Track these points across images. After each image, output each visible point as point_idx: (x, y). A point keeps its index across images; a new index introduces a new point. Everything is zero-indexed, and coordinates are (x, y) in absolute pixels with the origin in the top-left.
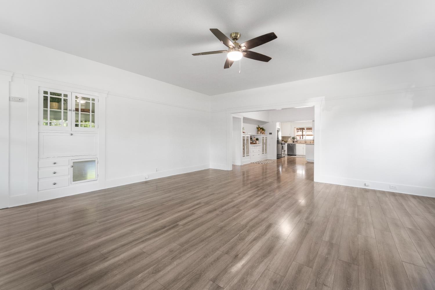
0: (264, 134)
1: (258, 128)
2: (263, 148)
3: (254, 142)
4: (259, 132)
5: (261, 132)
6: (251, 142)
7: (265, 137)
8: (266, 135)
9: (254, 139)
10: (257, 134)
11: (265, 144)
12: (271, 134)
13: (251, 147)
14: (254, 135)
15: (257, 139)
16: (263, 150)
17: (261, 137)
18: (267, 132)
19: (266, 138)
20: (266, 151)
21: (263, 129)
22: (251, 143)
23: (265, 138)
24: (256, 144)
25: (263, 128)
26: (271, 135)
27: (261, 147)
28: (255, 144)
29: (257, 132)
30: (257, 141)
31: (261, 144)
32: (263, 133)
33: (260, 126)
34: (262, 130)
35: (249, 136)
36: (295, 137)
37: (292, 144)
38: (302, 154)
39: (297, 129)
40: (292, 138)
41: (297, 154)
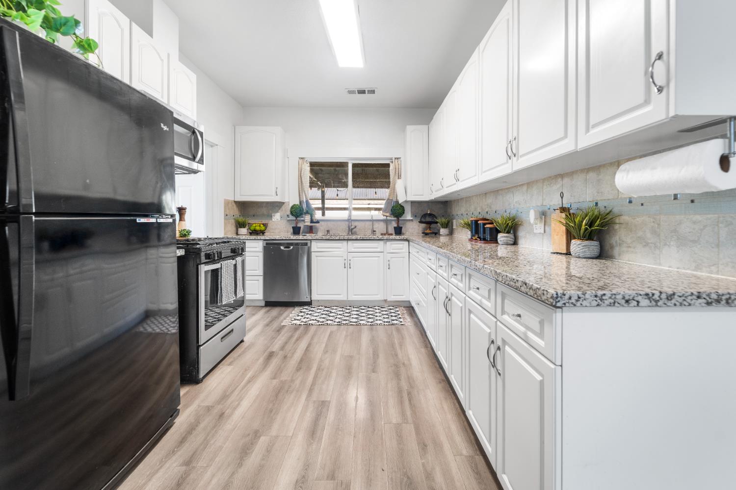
36: (304, 206)
37: (292, 244)
38: (342, 297)
39: (312, 165)
40: (289, 213)
41: (315, 297)
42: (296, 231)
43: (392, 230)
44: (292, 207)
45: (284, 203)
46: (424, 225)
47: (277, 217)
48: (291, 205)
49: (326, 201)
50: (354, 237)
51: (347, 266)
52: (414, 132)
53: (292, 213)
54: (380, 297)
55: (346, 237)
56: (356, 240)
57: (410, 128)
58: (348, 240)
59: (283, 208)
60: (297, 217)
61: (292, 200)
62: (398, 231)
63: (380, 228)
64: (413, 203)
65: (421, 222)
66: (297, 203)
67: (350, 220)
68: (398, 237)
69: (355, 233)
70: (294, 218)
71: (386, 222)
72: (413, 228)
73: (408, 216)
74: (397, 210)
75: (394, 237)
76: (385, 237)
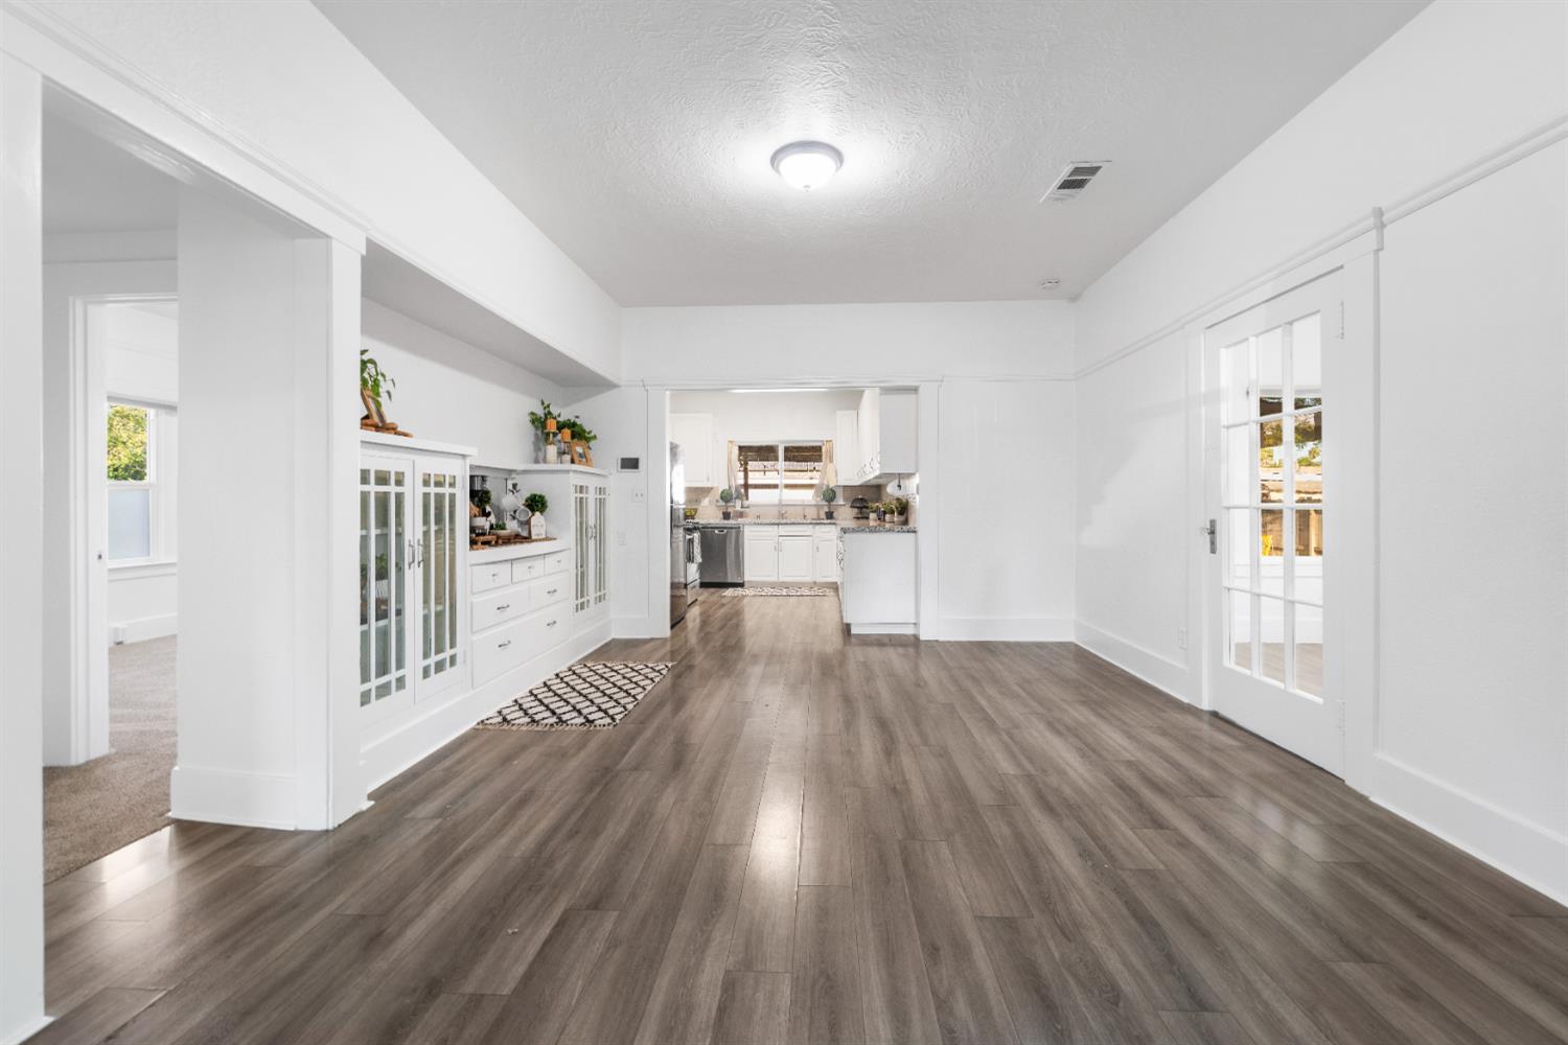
0: (588, 462)
1: (539, 422)
2: (582, 563)
3: (512, 526)
4: (552, 450)
5: (561, 453)
6: (481, 522)
7: (592, 483)
8: (600, 475)
9: (509, 501)
10: (537, 461)
11: (591, 535)
12: (631, 464)
13: (474, 568)
14: (511, 471)
15: (536, 503)
16: (582, 578)
17: (561, 481)
18: (607, 451)
19: (601, 490)
20: (601, 583)
21: (578, 433)
22: (478, 538)
23: (591, 497)
24: (528, 539)
25: (578, 422)
26: (629, 473)
27: (569, 560)
28: (517, 539)
29: (537, 449)
30: (537, 519)
31: (567, 540)
32: (581, 456)
33: (554, 410)
34: (573, 436)
35: (460, 472)
36: (733, 490)
37: (725, 528)
38: (774, 579)
39: (741, 448)
40: (718, 497)
41: (747, 578)
42: (726, 516)
43: (823, 516)
44: (723, 492)
45: (712, 488)
46: (856, 510)
47: (706, 502)
48: (721, 490)
49: (749, 473)
50: (785, 521)
51: (778, 549)
52: (844, 417)
53: (722, 498)
54: (808, 579)
55: (777, 521)
56: (786, 524)
57: (839, 413)
58: (778, 524)
59: (712, 493)
60: (727, 501)
61: (721, 485)
62: (830, 515)
63: (812, 513)
64: (845, 487)
65: (852, 507)
66: (727, 487)
67: (780, 505)
68: (829, 521)
69: (786, 518)
70: (724, 504)
71: (818, 507)
72: (846, 514)
73: (840, 501)
74: (830, 495)
75: (825, 521)
76: (817, 523)
